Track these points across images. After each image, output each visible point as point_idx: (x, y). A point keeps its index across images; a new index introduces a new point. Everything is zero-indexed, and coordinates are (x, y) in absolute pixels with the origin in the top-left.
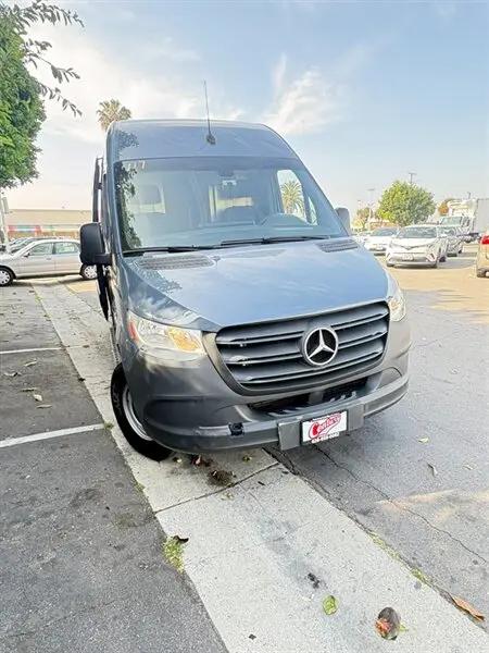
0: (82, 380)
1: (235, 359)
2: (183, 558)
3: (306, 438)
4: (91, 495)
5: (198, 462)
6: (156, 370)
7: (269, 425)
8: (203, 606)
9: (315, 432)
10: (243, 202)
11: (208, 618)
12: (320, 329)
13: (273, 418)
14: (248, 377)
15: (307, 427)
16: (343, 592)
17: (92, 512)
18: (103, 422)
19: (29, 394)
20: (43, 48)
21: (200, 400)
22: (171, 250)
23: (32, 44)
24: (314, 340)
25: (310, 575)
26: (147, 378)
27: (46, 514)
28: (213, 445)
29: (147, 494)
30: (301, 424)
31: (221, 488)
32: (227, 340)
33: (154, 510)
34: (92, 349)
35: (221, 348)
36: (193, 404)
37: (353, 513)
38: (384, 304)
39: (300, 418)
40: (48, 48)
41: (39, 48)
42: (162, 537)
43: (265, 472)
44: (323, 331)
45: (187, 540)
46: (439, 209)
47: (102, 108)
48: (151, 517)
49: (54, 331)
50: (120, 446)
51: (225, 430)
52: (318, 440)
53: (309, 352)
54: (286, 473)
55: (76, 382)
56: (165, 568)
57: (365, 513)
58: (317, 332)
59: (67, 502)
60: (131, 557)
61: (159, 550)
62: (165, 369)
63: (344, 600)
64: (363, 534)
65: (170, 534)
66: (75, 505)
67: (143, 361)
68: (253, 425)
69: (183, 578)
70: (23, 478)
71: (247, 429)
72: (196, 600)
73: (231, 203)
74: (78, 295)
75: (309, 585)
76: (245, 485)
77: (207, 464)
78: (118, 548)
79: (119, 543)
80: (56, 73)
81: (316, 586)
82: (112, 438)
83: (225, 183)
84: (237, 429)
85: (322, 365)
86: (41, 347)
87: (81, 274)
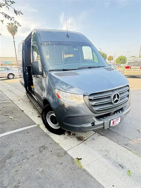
0: (23, 111)
1: (94, 103)
2: (82, 164)
3: (111, 125)
4: (44, 147)
5: (71, 134)
6: (69, 107)
7: (102, 122)
8: (95, 179)
9: (113, 123)
10: (71, 56)
11: (98, 182)
12: (116, 93)
13: (102, 120)
14: (97, 108)
15: (112, 122)
16: (131, 168)
17: (47, 153)
18: (36, 124)
19: (7, 117)
20: (12, 3)
21: (83, 116)
22: (64, 70)
23: (9, 1)
24: (115, 97)
25: (119, 165)
26: (65, 110)
27: (33, 156)
28: (86, 130)
29: (61, 146)
30: (110, 121)
31: (81, 142)
32: (92, 98)
33: (66, 150)
34: (21, 101)
35: (90, 100)
36: (81, 117)
37: (123, 146)
38: (128, 86)
39: (109, 119)
40: (14, 3)
41: (11, 3)
42: (72, 159)
43: (93, 136)
44: (117, 94)
45: (81, 159)
46: (108, 59)
47: (8, 25)
48: (66, 153)
49: (6, 96)
50: (45, 131)
51: (90, 125)
52: (114, 125)
53: (113, 100)
54: (99, 135)
55: (21, 112)
56: (78, 168)
57: (127, 145)
58: (115, 94)
59: (37, 151)
60: (66, 166)
61: (74, 163)
62: (72, 107)
63: (132, 171)
64: (129, 151)
65: (75, 157)
66: (41, 152)
67: (63, 105)
68: (97, 122)
69: (85, 171)
70: (19, 144)
71: (96, 124)
72: (92, 177)
73: (68, 56)
74: (9, 84)
75: (120, 168)
76: (89, 140)
77: (74, 135)
78: (61, 164)
79: (60, 162)
80: (15, 12)
81: (122, 168)
82: (42, 129)
83: (75, 50)
84: (93, 124)
85: (116, 104)
86: (4, 101)
87: (8, 77)
